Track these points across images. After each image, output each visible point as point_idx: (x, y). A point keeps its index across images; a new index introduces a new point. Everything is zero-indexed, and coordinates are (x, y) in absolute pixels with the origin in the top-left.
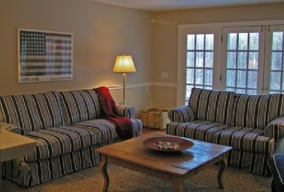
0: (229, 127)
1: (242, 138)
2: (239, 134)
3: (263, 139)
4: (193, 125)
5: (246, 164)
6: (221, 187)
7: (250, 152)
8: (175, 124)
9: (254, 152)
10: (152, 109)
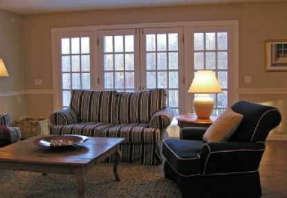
0: (114, 124)
1: (131, 131)
2: (126, 129)
3: (150, 130)
4: (79, 126)
5: (136, 157)
6: (117, 179)
7: (139, 144)
8: (60, 127)
9: (143, 143)
10: (26, 119)
